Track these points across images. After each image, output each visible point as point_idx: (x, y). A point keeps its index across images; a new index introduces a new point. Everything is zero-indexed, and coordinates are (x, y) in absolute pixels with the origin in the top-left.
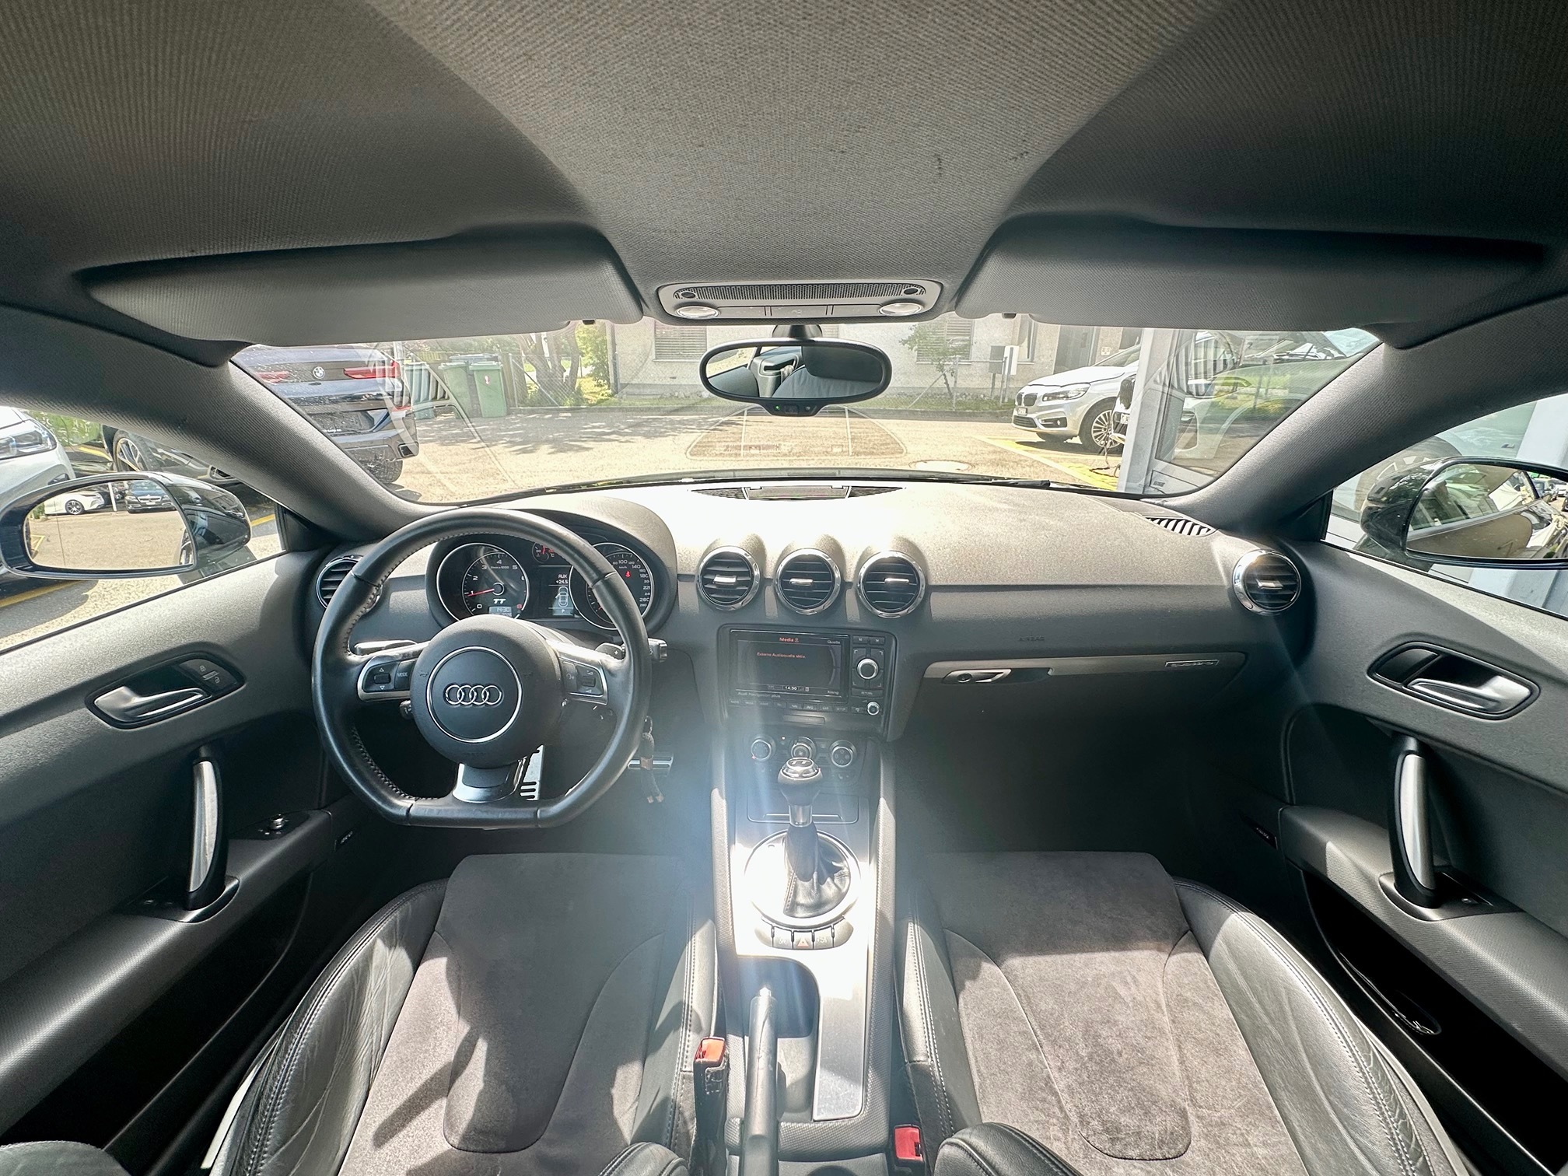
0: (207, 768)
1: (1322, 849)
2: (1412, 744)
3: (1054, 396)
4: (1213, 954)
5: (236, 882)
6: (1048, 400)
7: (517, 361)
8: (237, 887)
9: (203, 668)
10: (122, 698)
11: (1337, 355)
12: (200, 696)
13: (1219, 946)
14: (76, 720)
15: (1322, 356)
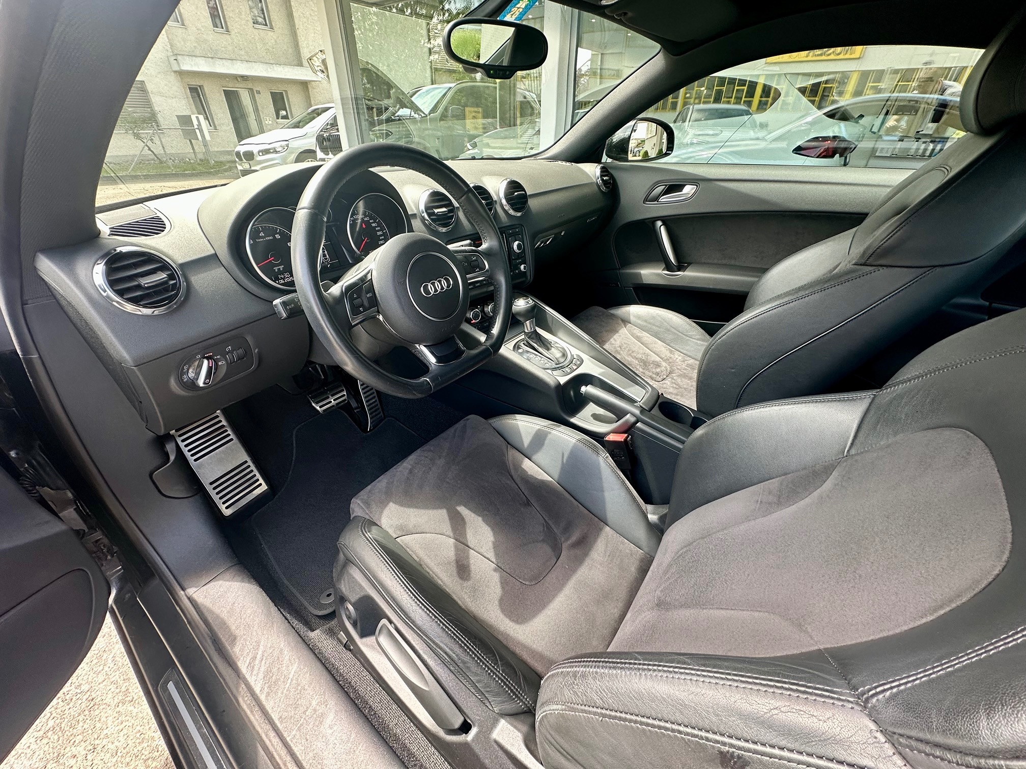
1: (640, 274)
2: (659, 223)
3: (267, 152)
4: (632, 322)
6: (263, 155)
11: (423, 115)
13: (632, 319)
15: (416, 116)
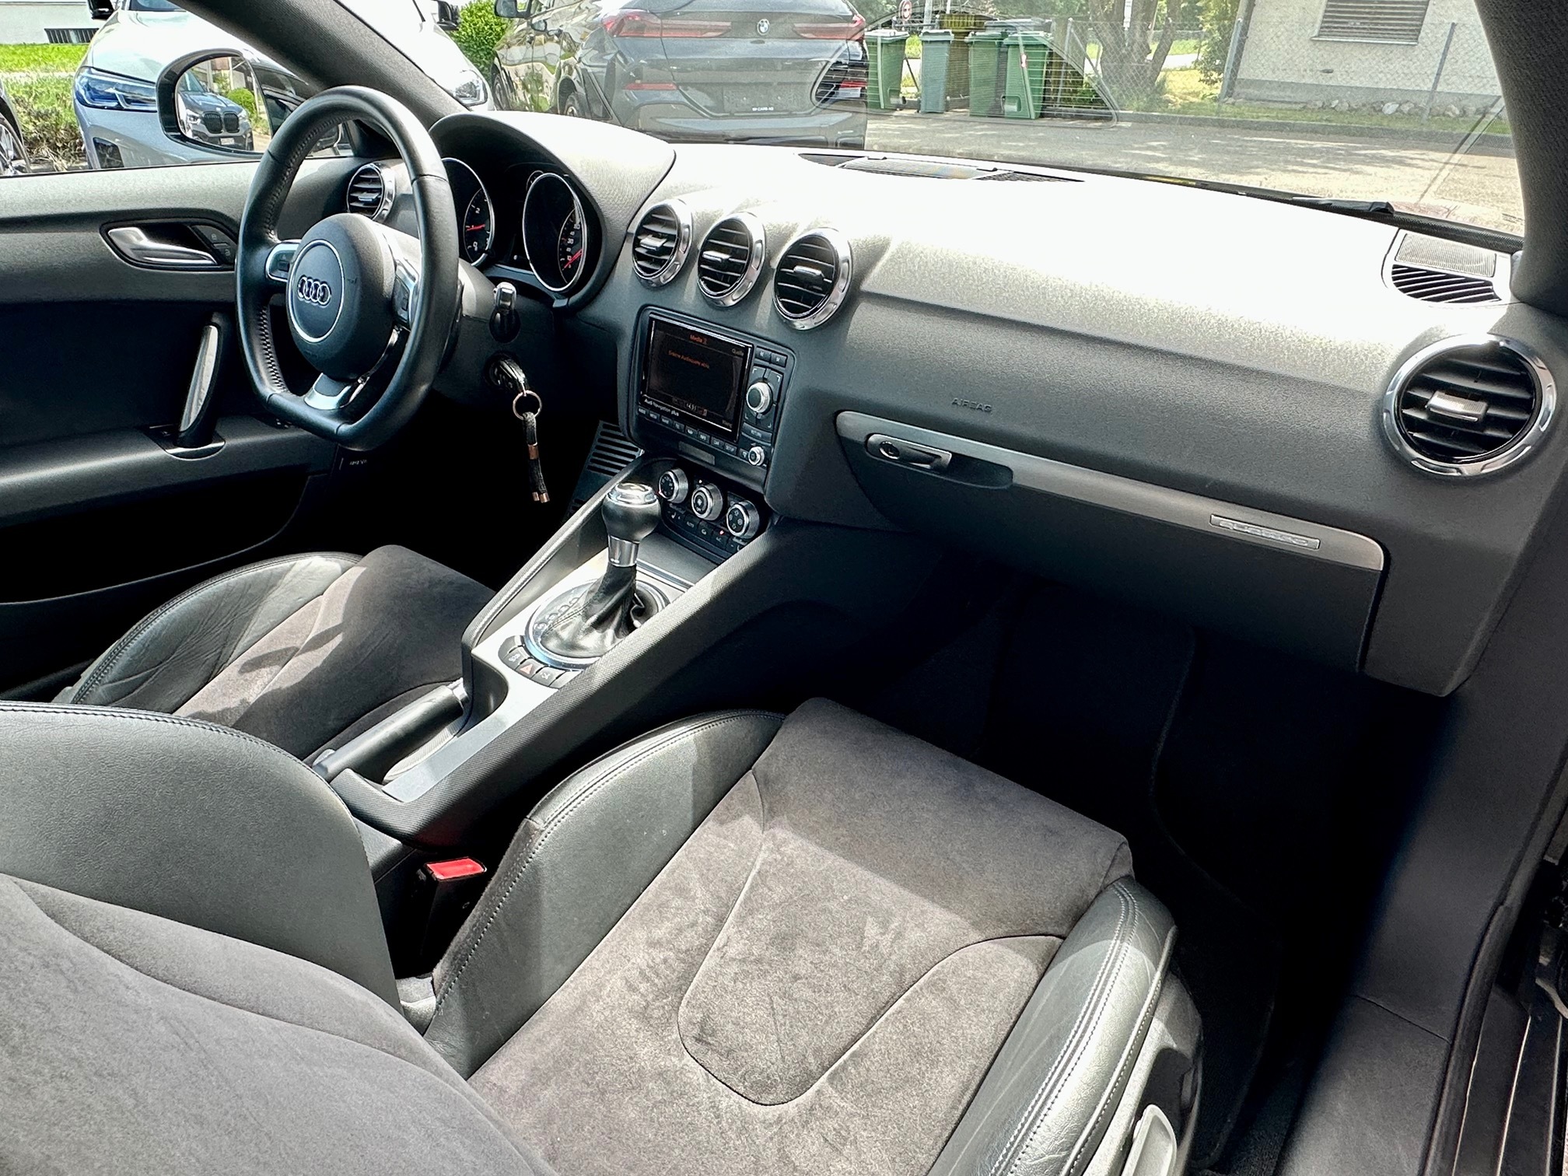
0: (214, 332)
5: (221, 444)
7: (1079, 34)
8: (220, 448)
9: (214, 237)
10: (135, 238)
12: (210, 262)
14: (88, 240)
